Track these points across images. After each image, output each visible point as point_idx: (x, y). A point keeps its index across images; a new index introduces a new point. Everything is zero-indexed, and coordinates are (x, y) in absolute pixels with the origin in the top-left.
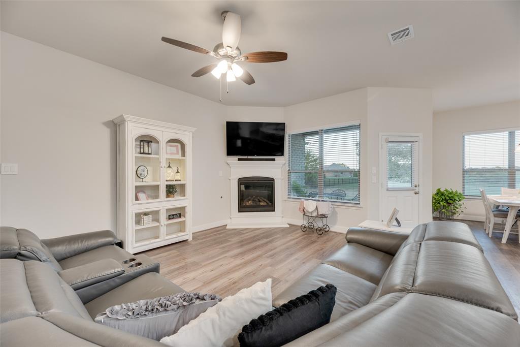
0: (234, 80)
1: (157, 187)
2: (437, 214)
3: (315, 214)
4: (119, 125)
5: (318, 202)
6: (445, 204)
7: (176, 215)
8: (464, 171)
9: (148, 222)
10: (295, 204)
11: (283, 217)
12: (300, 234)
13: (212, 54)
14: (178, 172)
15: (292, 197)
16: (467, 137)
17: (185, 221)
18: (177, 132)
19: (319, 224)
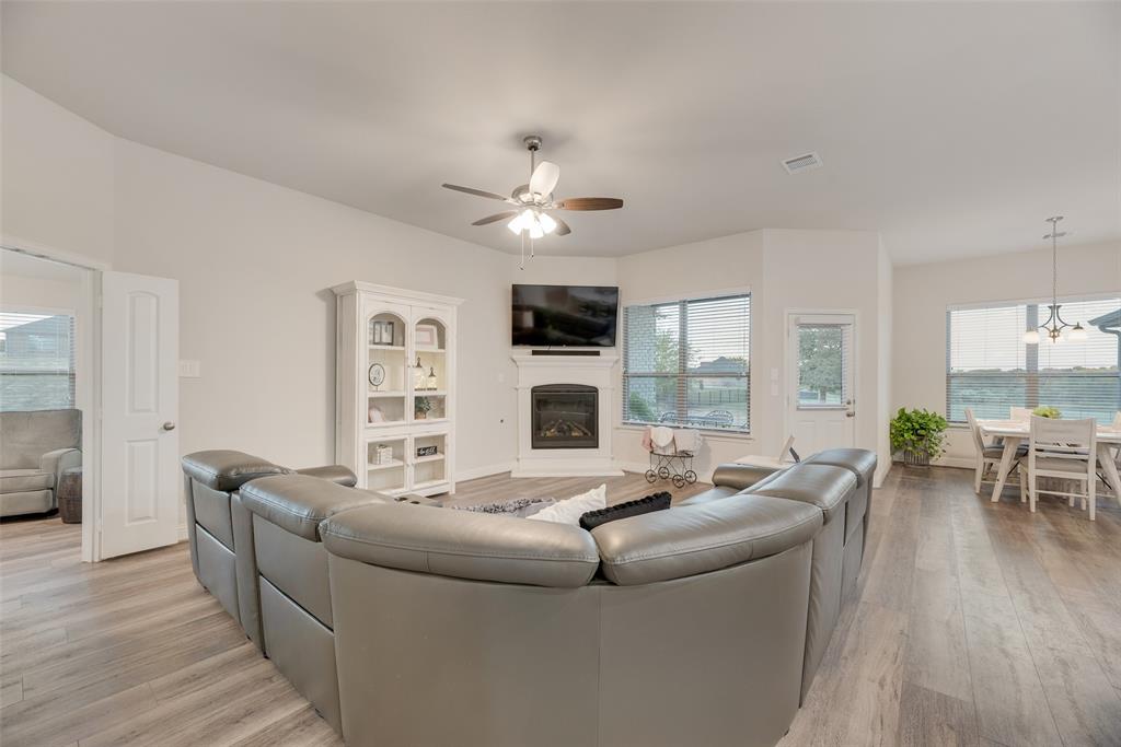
0: (541, 235)
1: (401, 400)
2: (899, 456)
3: (670, 452)
4: (342, 297)
5: (677, 431)
6: (913, 437)
7: (430, 448)
8: (950, 377)
9: (386, 459)
10: (635, 436)
11: (613, 459)
12: (644, 486)
13: (510, 200)
14: (432, 375)
15: (631, 421)
16: (954, 314)
17: (443, 460)
18: (434, 306)
19: (678, 469)
